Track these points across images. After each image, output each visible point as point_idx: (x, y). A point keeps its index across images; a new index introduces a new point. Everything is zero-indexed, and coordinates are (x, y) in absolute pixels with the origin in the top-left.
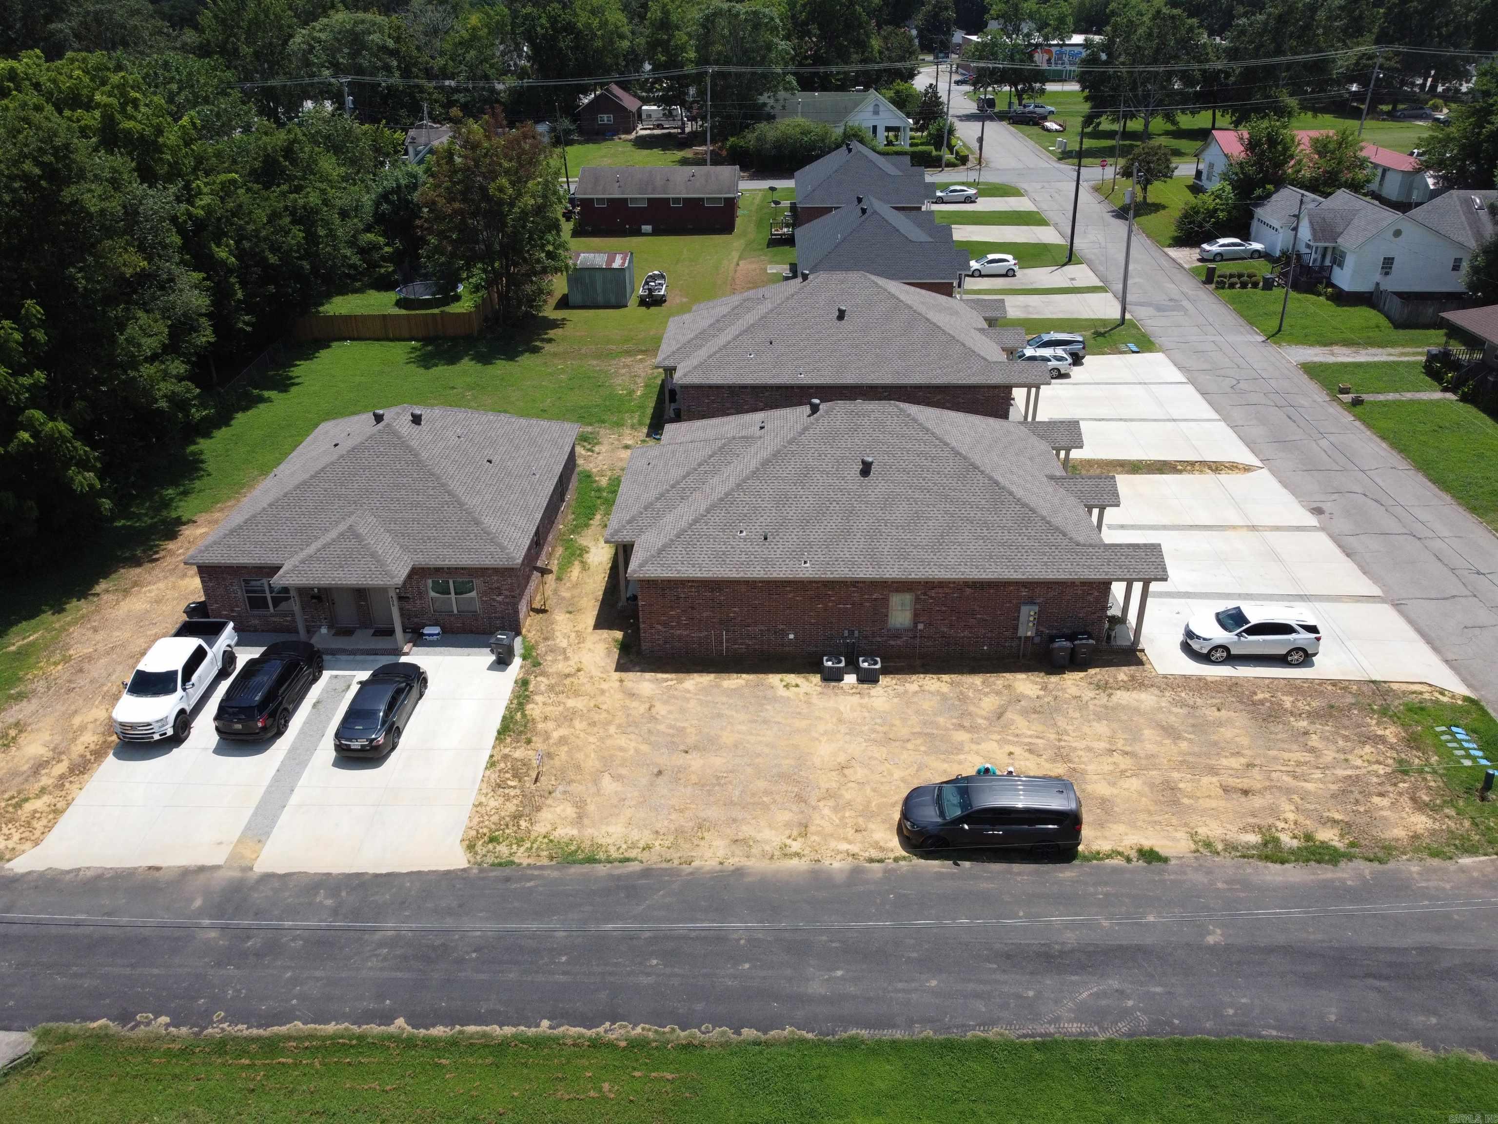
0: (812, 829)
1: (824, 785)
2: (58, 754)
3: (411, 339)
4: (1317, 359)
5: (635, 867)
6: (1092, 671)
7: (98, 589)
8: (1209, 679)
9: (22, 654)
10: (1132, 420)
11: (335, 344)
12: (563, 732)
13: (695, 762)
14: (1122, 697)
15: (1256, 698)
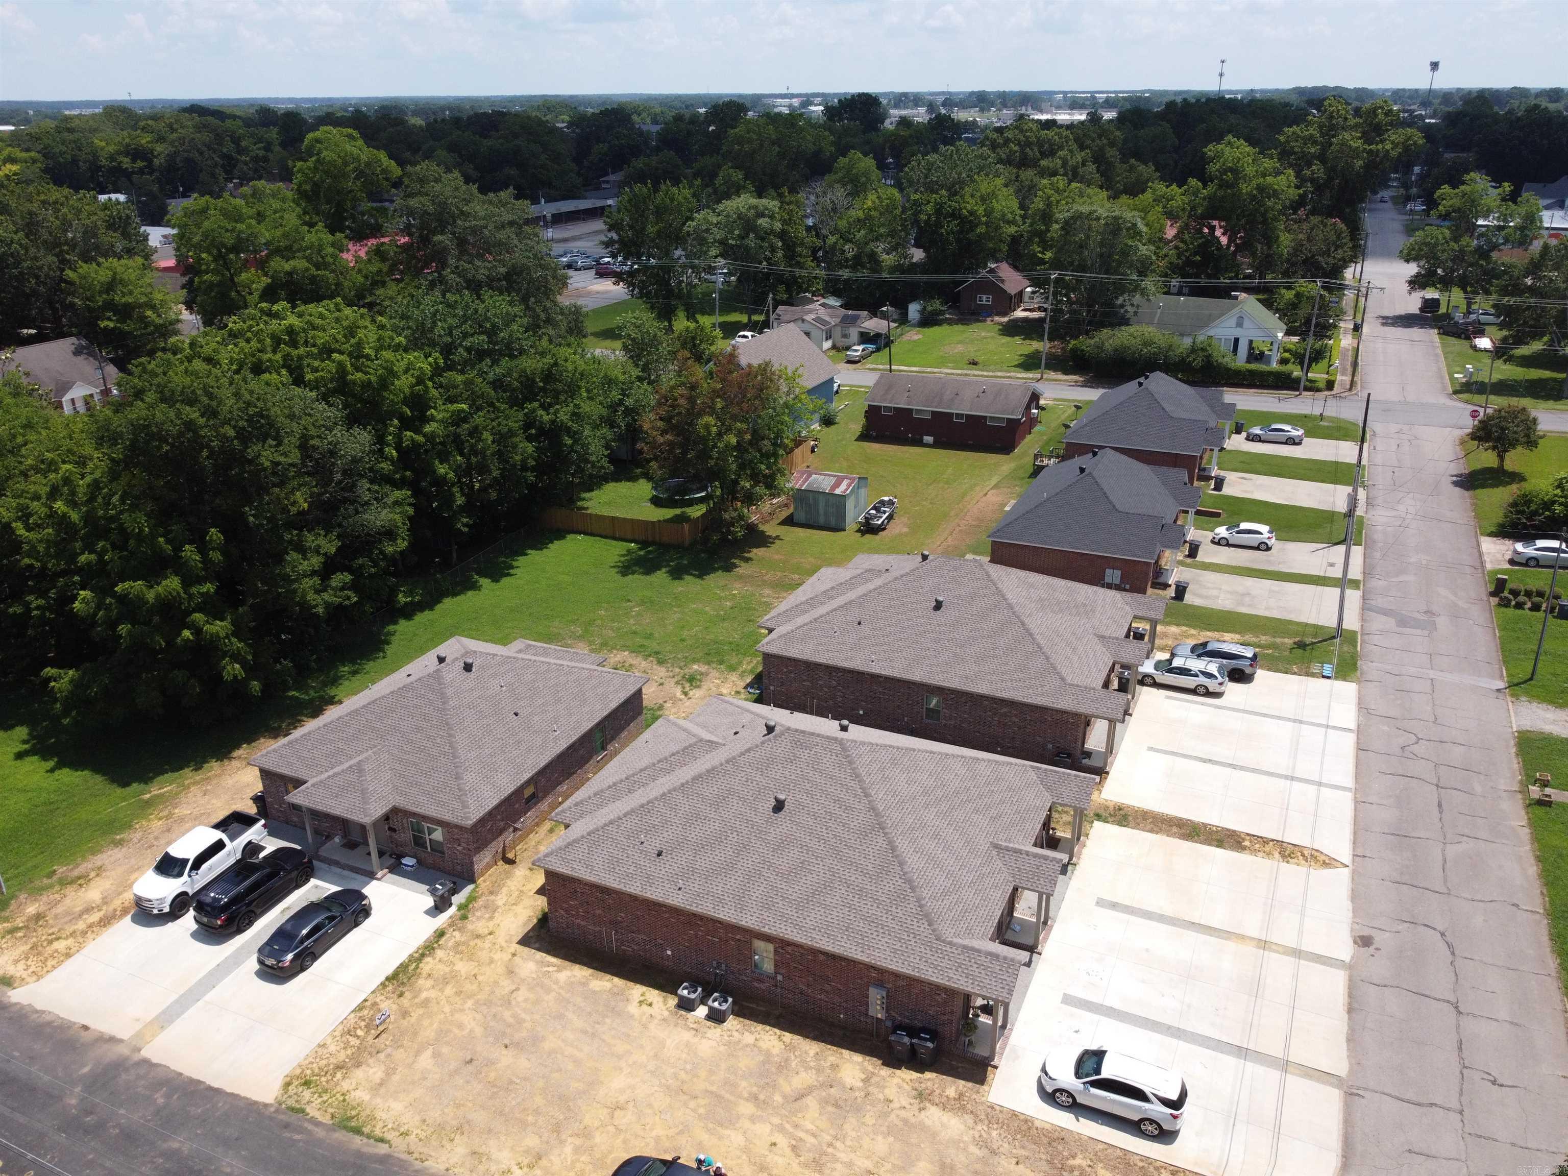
0: (544, 1162)
1: (587, 1121)
2: (105, 901)
3: (631, 542)
4: (1548, 728)
5: (383, 1149)
6: (928, 1075)
7: (236, 754)
8: (1037, 1124)
9: (148, 804)
10: (1242, 768)
11: (570, 537)
12: (433, 994)
13: (506, 1059)
14: (934, 1115)
15: (1071, 1162)
